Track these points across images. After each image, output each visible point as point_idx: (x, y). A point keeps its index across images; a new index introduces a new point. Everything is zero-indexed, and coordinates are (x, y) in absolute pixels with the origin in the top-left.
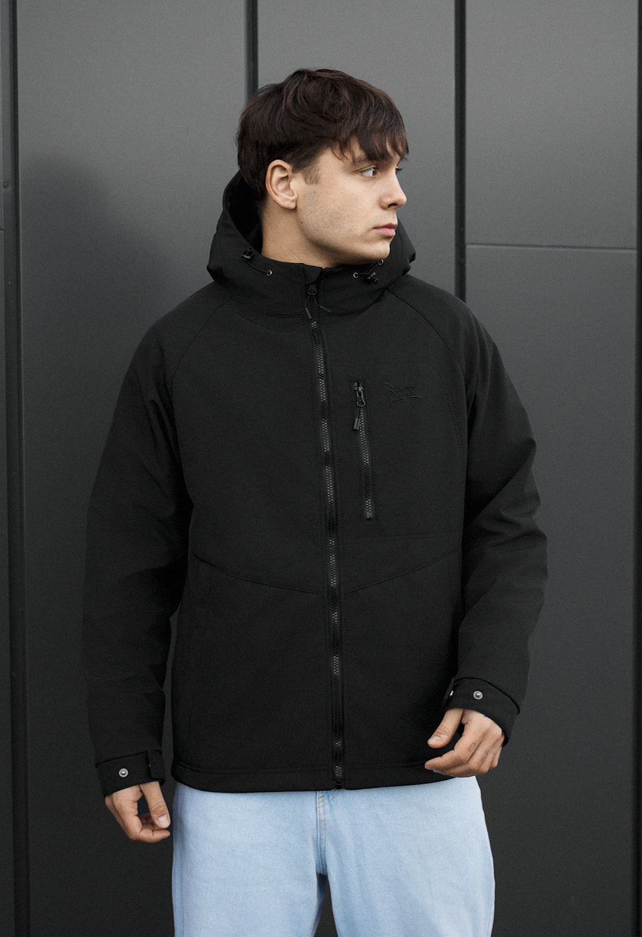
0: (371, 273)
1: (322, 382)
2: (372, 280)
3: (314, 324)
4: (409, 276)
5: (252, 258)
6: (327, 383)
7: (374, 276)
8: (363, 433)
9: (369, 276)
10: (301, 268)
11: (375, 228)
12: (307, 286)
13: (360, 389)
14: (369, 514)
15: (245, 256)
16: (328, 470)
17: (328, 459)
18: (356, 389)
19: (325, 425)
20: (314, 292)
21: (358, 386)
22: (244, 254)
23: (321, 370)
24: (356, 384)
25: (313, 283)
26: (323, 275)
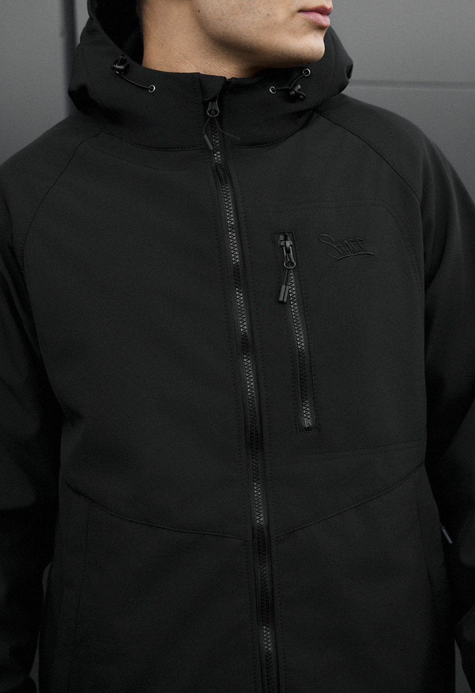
0: (295, 85)
1: (232, 236)
2: (297, 94)
3: (217, 157)
4: (344, 97)
5: (127, 67)
6: (240, 237)
7: (299, 90)
8: (294, 307)
9: (292, 90)
10: (197, 81)
11: (302, 11)
12: (205, 104)
13: (288, 243)
14: (307, 422)
15: (117, 66)
16: (247, 362)
17: (247, 346)
18: (282, 243)
19: (240, 296)
20: (216, 112)
21: (286, 239)
22: (115, 63)
23: (231, 220)
24: (282, 237)
25: (213, 100)
26: (228, 86)
